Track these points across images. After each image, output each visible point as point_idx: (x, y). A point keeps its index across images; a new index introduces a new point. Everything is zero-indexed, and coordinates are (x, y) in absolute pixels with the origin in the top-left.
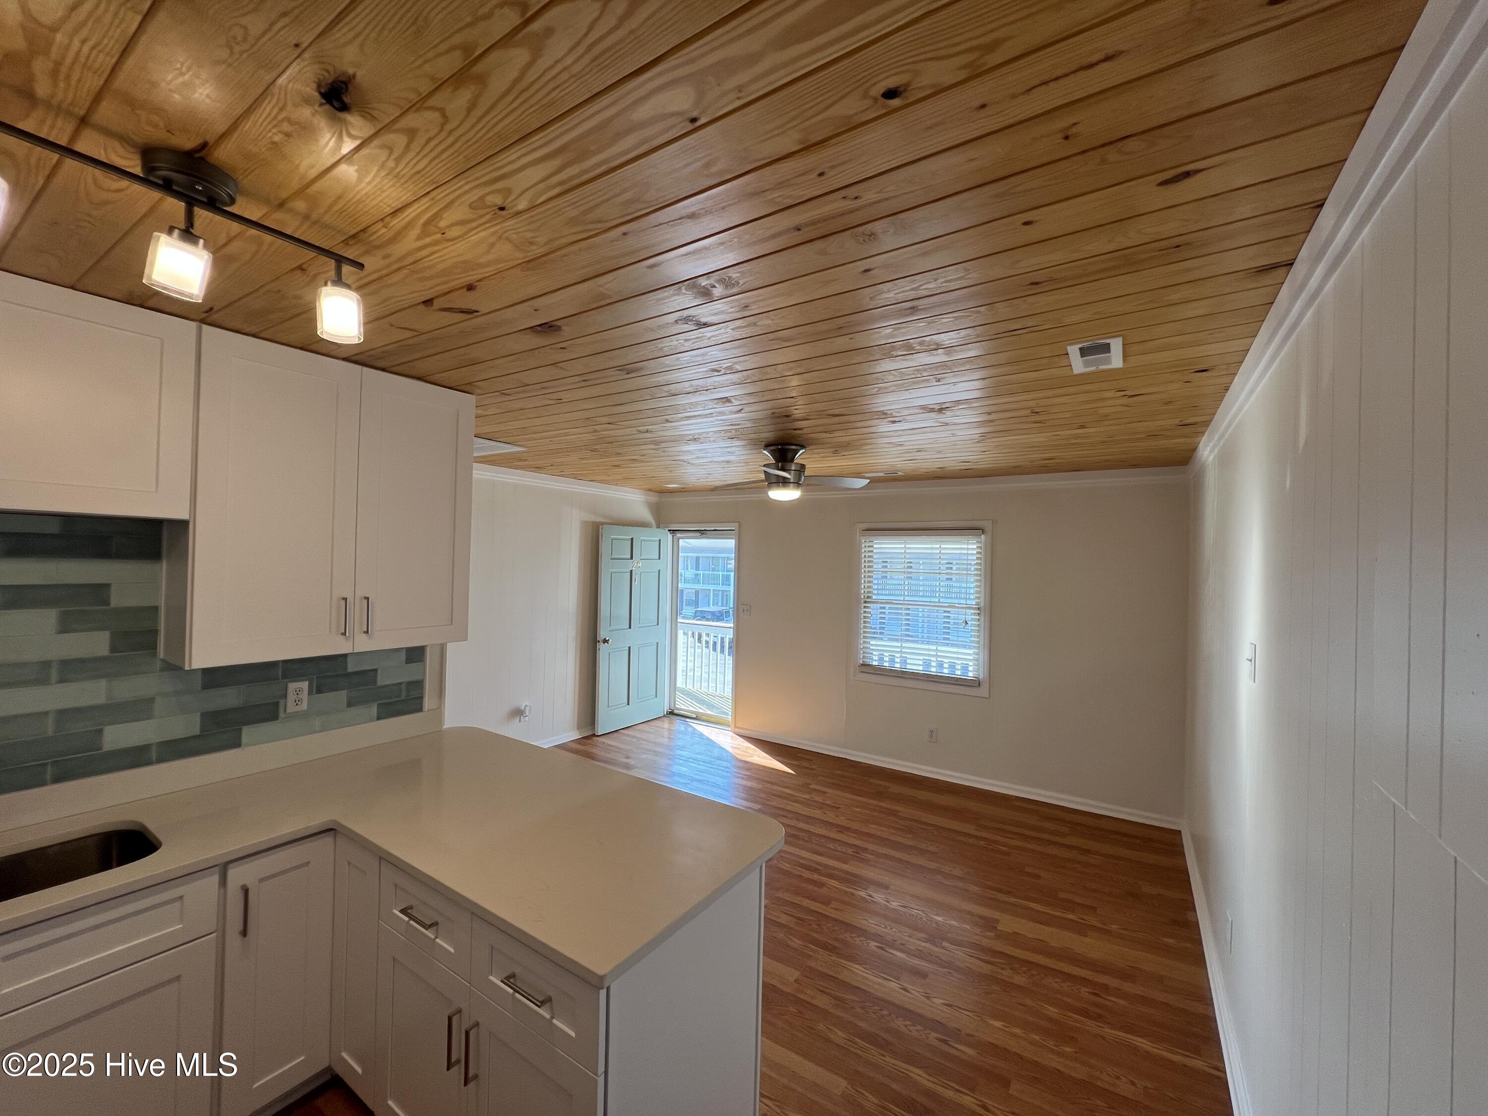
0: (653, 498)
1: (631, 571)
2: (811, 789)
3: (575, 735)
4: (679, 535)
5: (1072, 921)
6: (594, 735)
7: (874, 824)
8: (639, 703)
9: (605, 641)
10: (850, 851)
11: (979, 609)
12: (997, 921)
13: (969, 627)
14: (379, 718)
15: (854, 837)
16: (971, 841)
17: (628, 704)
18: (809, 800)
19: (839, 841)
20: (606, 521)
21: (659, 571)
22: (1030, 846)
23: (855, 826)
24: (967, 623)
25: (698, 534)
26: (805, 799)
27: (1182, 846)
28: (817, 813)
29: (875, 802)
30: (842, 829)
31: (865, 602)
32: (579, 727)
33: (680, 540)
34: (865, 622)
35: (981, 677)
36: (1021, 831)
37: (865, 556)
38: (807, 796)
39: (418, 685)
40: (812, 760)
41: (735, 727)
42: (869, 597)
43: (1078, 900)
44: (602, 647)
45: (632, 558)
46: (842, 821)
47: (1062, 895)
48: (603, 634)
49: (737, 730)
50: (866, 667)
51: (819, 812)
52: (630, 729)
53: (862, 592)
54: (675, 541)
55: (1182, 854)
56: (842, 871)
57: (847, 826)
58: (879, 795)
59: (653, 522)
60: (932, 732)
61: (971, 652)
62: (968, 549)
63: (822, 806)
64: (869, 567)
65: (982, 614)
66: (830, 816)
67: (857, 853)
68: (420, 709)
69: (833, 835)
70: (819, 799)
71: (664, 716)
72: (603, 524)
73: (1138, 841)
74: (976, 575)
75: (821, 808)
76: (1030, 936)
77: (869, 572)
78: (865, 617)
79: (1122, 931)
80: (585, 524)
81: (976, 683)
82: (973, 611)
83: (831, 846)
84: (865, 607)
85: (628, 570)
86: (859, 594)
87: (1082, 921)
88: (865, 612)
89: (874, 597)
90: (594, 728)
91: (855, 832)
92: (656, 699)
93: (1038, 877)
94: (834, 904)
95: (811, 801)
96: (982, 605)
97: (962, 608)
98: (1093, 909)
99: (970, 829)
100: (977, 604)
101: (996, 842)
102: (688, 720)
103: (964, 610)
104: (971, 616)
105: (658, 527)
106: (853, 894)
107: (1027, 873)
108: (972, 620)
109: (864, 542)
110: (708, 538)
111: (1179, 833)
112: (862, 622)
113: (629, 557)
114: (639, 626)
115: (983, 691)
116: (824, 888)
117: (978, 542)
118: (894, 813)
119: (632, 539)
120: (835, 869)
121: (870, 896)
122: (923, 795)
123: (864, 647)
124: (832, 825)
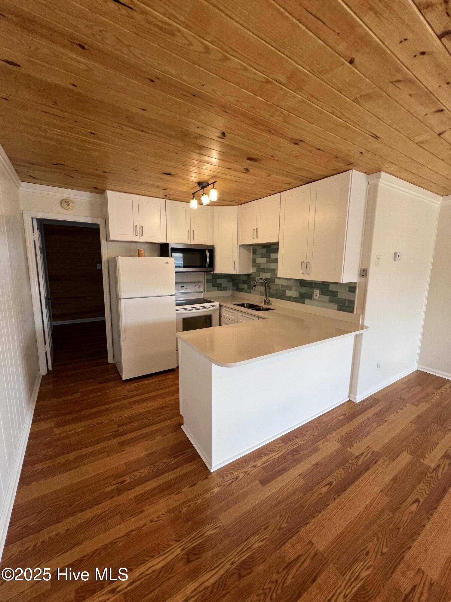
14: (337, 310)
39: (353, 302)
68: (352, 312)
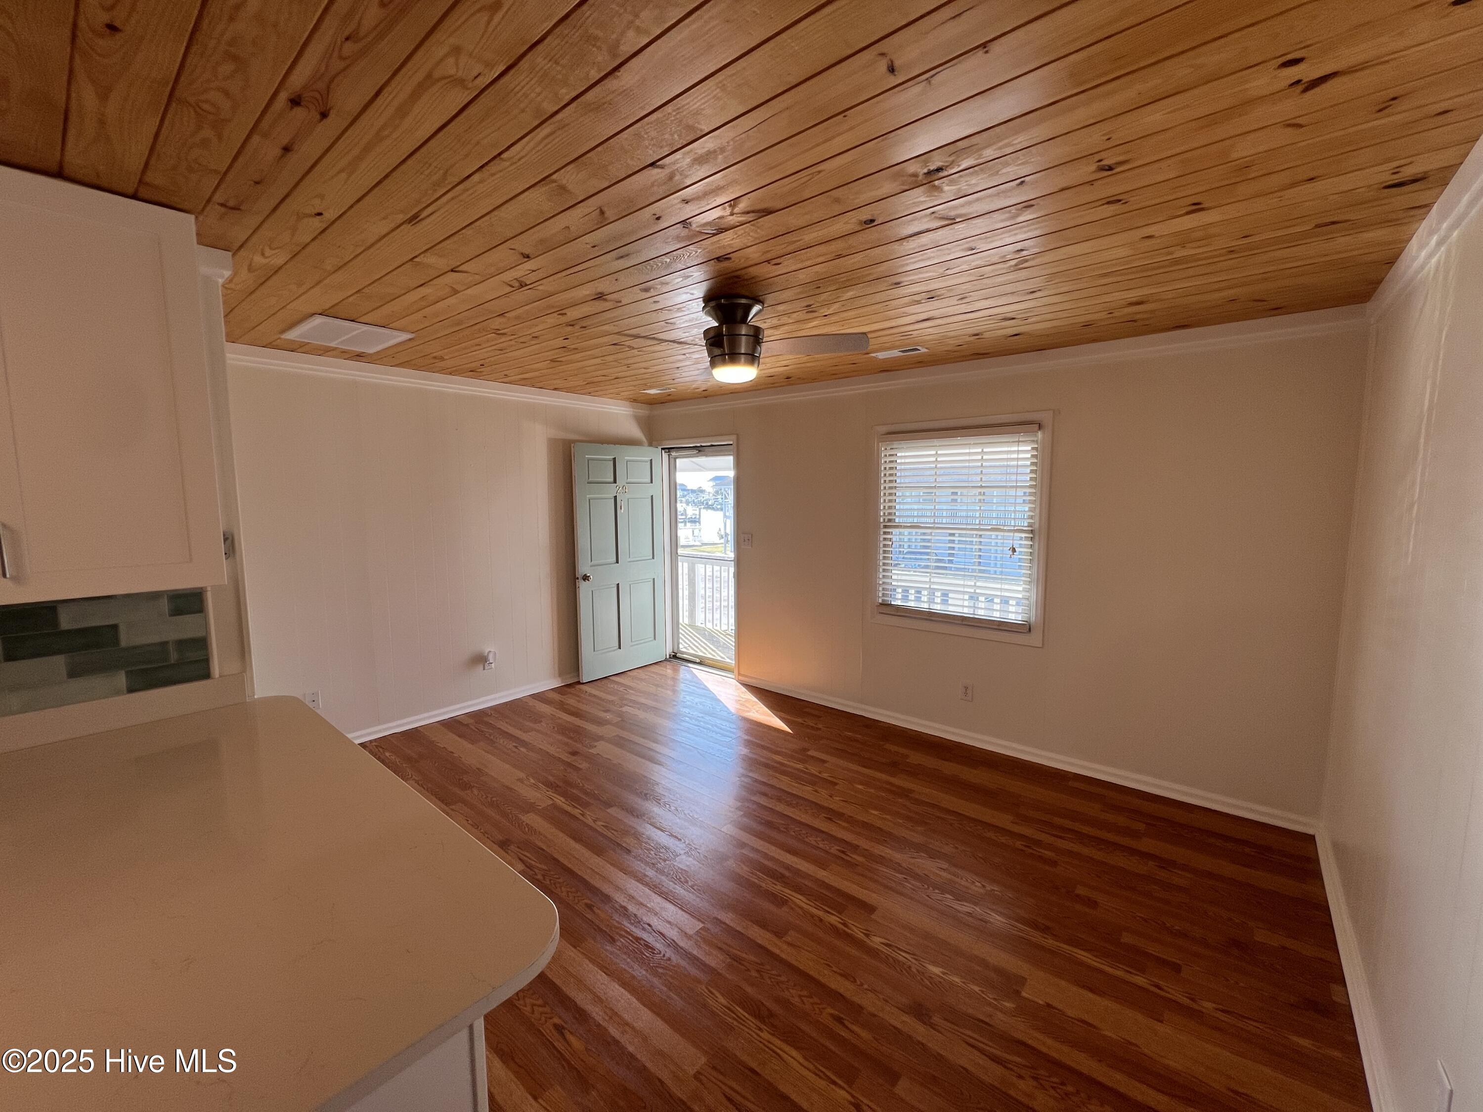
0: (643, 411)
1: (615, 497)
2: (808, 756)
3: (556, 683)
4: (674, 454)
5: (1141, 988)
6: (579, 683)
7: (876, 809)
8: (632, 646)
9: (586, 578)
10: (834, 849)
11: (1032, 532)
12: (1022, 981)
13: (1016, 556)
14: (131, 690)
15: (844, 828)
16: (1003, 839)
17: (620, 648)
18: (802, 771)
19: (823, 832)
20: (581, 438)
21: (652, 496)
22: (1086, 851)
23: (848, 810)
24: (1014, 550)
25: (695, 452)
26: (798, 769)
27: (1317, 861)
28: (806, 792)
29: (883, 776)
30: (833, 815)
31: (885, 527)
32: (561, 674)
33: (678, 460)
34: (885, 552)
35: (1033, 619)
36: (1077, 826)
37: (885, 468)
38: (800, 766)
39: (202, 643)
40: (820, 717)
41: (739, 674)
42: (890, 520)
43: (1153, 949)
44: (583, 586)
45: (615, 482)
46: (835, 803)
47: (1127, 938)
48: (583, 568)
49: (740, 678)
50: (886, 607)
51: (809, 788)
52: (623, 676)
53: (882, 514)
54: (672, 460)
55: (1317, 875)
56: (817, 881)
57: (841, 810)
58: (895, 766)
59: (644, 439)
60: (966, 688)
61: (1020, 588)
62: (1018, 452)
63: (814, 781)
64: (891, 481)
65: (1037, 538)
66: (822, 797)
67: (843, 852)
68: (206, 675)
69: (819, 823)
70: (813, 770)
71: (666, 660)
72: (575, 441)
73: (1247, 850)
74: (1031, 487)
75: (813, 784)
76: (1070, 1012)
77: (890, 488)
78: (885, 546)
79: (1219, 1015)
80: (553, 443)
81: (1026, 628)
82: (1023, 535)
83: (812, 840)
84: (885, 533)
85: (612, 495)
86: (877, 516)
87: (1158, 991)
88: (885, 539)
89: (897, 520)
90: (578, 676)
91: (851, 820)
92: (654, 641)
93: (1092, 904)
94: (792, 936)
95: (805, 773)
96: (1037, 526)
97: (1009, 531)
98: (1177, 968)
99: (1004, 820)
100: (1030, 525)
101: (1038, 843)
102: (690, 665)
103: (1012, 534)
104: (1022, 543)
105: (650, 445)
106: (821, 920)
107: (1078, 896)
108: (1021, 546)
109: (885, 452)
110: (706, 456)
111: (1311, 839)
112: (881, 552)
113: (612, 480)
114: (629, 560)
115: (1035, 639)
116: (785, 909)
117: (1033, 441)
118: (905, 793)
119: (614, 459)
120: (807, 876)
121: (845, 924)
122: (950, 768)
123: (884, 583)
124: (820, 808)
